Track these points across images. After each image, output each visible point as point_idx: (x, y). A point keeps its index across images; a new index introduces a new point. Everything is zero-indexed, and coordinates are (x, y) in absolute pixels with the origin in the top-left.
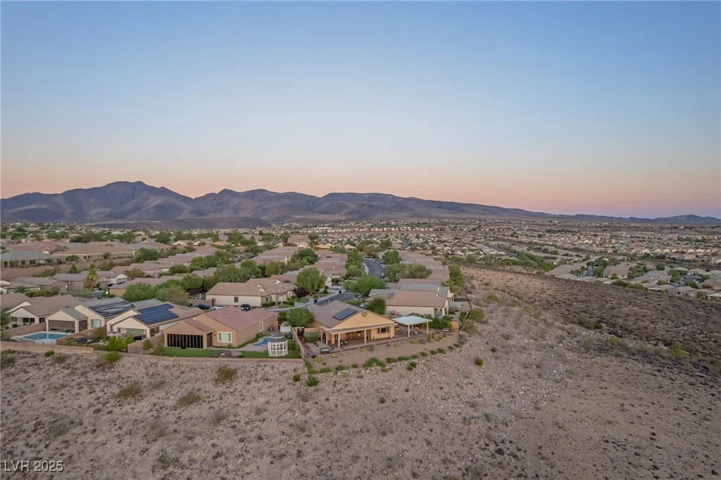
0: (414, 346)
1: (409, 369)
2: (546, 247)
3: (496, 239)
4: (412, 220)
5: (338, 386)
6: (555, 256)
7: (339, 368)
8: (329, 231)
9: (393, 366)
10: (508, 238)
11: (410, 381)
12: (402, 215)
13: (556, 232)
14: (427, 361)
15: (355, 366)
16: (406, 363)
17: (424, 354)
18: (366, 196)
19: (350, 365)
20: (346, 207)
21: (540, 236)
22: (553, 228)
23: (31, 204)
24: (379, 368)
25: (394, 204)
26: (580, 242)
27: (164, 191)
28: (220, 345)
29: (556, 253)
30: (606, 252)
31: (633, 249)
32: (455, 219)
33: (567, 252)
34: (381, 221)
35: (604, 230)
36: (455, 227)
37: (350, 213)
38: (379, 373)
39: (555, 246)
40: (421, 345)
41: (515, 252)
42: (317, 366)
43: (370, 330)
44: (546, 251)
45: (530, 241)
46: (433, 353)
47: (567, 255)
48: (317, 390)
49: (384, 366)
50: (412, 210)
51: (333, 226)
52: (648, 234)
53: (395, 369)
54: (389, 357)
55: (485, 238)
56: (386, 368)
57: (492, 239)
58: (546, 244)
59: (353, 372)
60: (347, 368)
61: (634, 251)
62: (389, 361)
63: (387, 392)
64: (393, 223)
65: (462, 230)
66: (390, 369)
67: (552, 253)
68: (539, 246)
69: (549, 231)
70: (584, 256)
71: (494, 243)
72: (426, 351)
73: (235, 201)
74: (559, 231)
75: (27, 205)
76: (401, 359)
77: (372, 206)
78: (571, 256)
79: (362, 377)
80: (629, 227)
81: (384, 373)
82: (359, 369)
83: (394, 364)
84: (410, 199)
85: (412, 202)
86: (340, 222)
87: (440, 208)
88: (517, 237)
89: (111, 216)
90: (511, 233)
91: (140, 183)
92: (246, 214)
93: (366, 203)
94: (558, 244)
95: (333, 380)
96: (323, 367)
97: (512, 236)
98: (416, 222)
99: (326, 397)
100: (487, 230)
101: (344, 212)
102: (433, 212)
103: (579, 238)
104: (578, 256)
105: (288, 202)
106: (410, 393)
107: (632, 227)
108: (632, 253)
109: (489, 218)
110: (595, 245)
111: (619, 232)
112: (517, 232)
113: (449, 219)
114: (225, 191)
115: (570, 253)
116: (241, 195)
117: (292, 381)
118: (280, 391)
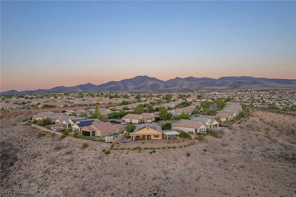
1: (151, 153)
5: (116, 155)
7: (122, 149)
11: (146, 158)
14: (163, 151)
15: (129, 149)
16: (152, 150)
17: (164, 148)
20: (228, 83)
25: (252, 81)
27: (154, 79)
28: (96, 136)
36: (282, 92)
43: (149, 135)
46: (169, 148)
48: (107, 156)
50: (261, 83)
51: (220, 92)
60: (125, 149)
62: (145, 149)
64: (249, 90)
66: (142, 152)
73: (181, 82)
79: (128, 153)
81: (138, 153)
85: (262, 80)
86: (224, 90)
89: (135, 89)
91: (146, 76)
93: (238, 81)
96: (117, 148)
98: (261, 89)
99: (108, 159)
101: (227, 85)
106: (142, 163)
114: (177, 78)
116: (183, 79)
117: (102, 151)
118: (96, 154)
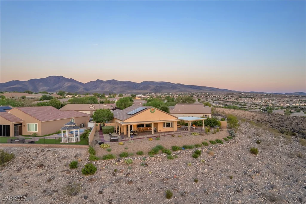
0: (195, 137)
1: (195, 157)
2: (240, 103)
3: (217, 100)
4: (179, 93)
5: (118, 174)
6: (246, 107)
7: (123, 155)
8: (142, 97)
9: (178, 154)
10: (222, 100)
11: (197, 170)
12: (174, 91)
13: (243, 98)
14: (209, 149)
15: (140, 153)
16: (191, 151)
17: (205, 144)
18: (159, 83)
19: (136, 151)
20: (149, 87)
21: (237, 99)
22: (242, 96)
23: (15, 85)
24: (165, 155)
25: (171, 86)
26: (255, 101)
28: (28, 134)
29: (246, 105)
30: (268, 105)
31: (281, 104)
32: (198, 92)
33: (250, 105)
34: (165, 93)
35: (265, 97)
36: (198, 95)
37: (151, 90)
38: (165, 160)
39: (244, 103)
40: (201, 136)
41: (226, 105)
42: (101, 152)
43: (157, 123)
44: (240, 105)
45: (232, 101)
46: (212, 143)
47: (251, 106)
48: (91, 180)
49: (169, 154)
50: (179, 89)
51: (144, 95)
52: (286, 99)
53: (180, 157)
54: (173, 145)
55: (212, 99)
56: (172, 155)
57: (215, 100)
58: (240, 102)
59: (137, 159)
60: (132, 155)
61: (282, 105)
62: (174, 149)
63: (174, 182)
64: (171, 94)
65: (201, 96)
66: (176, 157)
67: (243, 105)
68: (237, 103)
69: (240, 97)
70: (259, 107)
71: (216, 102)
72: (206, 141)
73: (102, 85)
74: (245, 97)
75: (13, 85)
76: (185, 147)
77: (161, 87)
78: (253, 107)
79: (146, 165)
80: (276, 96)
81: (170, 161)
82: (144, 156)
83: (179, 152)
84: (178, 84)
85: (179, 86)
86: (147, 93)
87: (191, 88)
88: (226, 99)
89: (48, 90)
90: (224, 98)
91: (61, 77)
92: (107, 90)
93: (158, 85)
94: (246, 102)
95: (114, 167)
96: (106, 153)
97: (224, 99)
98: (181, 93)
99: (100, 189)
100: (212, 96)
101: (149, 89)
102: (188, 90)
103: (255, 100)
104: (256, 107)
105: (125, 85)
106: (200, 184)
107: (277, 96)
108: (281, 106)
109: (213, 92)
110: (262, 103)
111: (272, 98)
112: (226, 97)
113: (196, 92)
114: (98, 80)
115: (252, 105)
116: (105, 82)
117: (68, 168)
118: (49, 180)
